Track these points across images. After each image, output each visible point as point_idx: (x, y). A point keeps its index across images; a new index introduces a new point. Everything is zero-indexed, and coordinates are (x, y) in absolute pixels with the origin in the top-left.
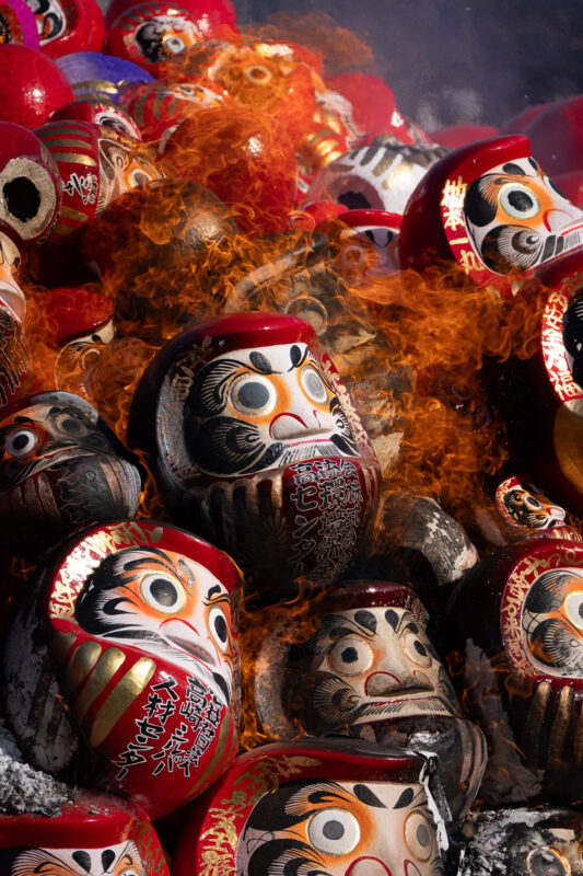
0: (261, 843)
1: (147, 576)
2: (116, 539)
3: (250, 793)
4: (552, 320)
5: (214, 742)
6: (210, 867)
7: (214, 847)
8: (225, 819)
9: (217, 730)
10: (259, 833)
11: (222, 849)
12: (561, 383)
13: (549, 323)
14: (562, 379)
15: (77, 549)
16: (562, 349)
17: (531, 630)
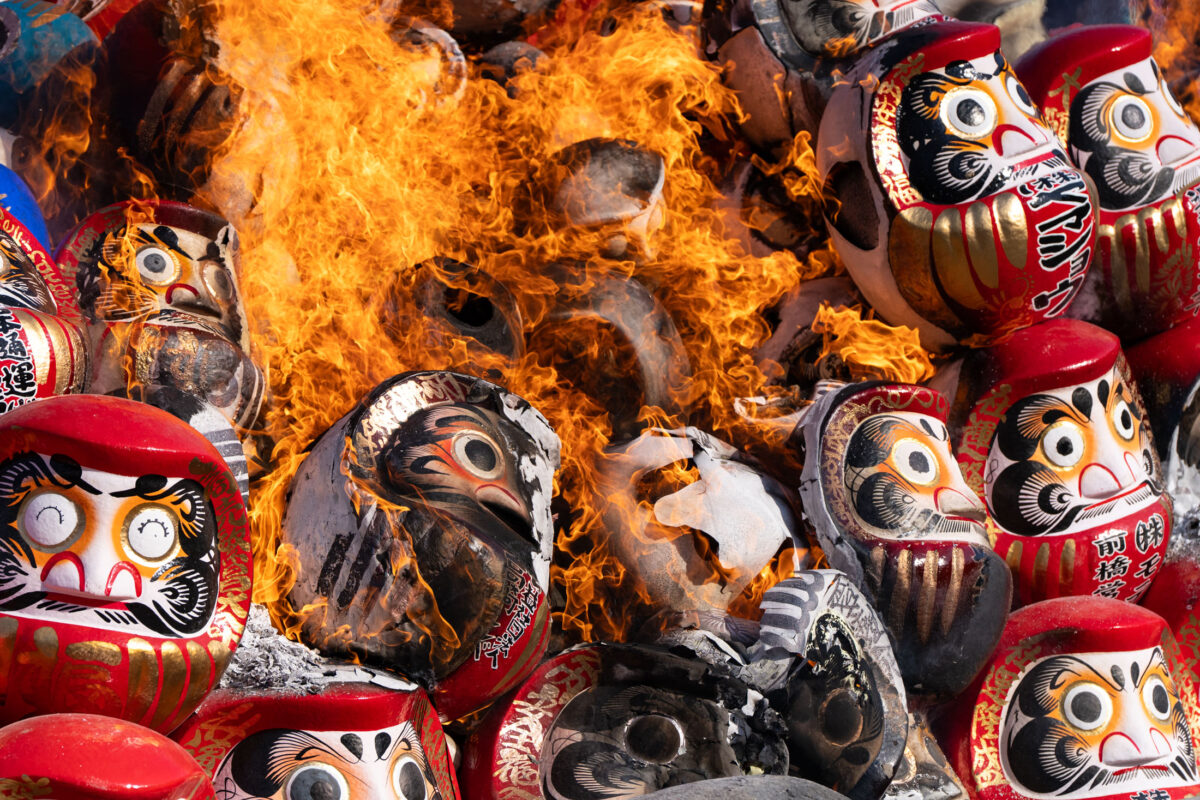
0: (569, 743)
1: (462, 435)
2: (428, 391)
3: (562, 689)
4: (884, 115)
5: (529, 630)
6: (508, 767)
7: (515, 745)
8: (530, 715)
9: (533, 617)
10: (567, 732)
11: (524, 749)
12: (896, 189)
13: (881, 119)
14: (897, 184)
15: (382, 398)
16: (896, 149)
17: (856, 488)
